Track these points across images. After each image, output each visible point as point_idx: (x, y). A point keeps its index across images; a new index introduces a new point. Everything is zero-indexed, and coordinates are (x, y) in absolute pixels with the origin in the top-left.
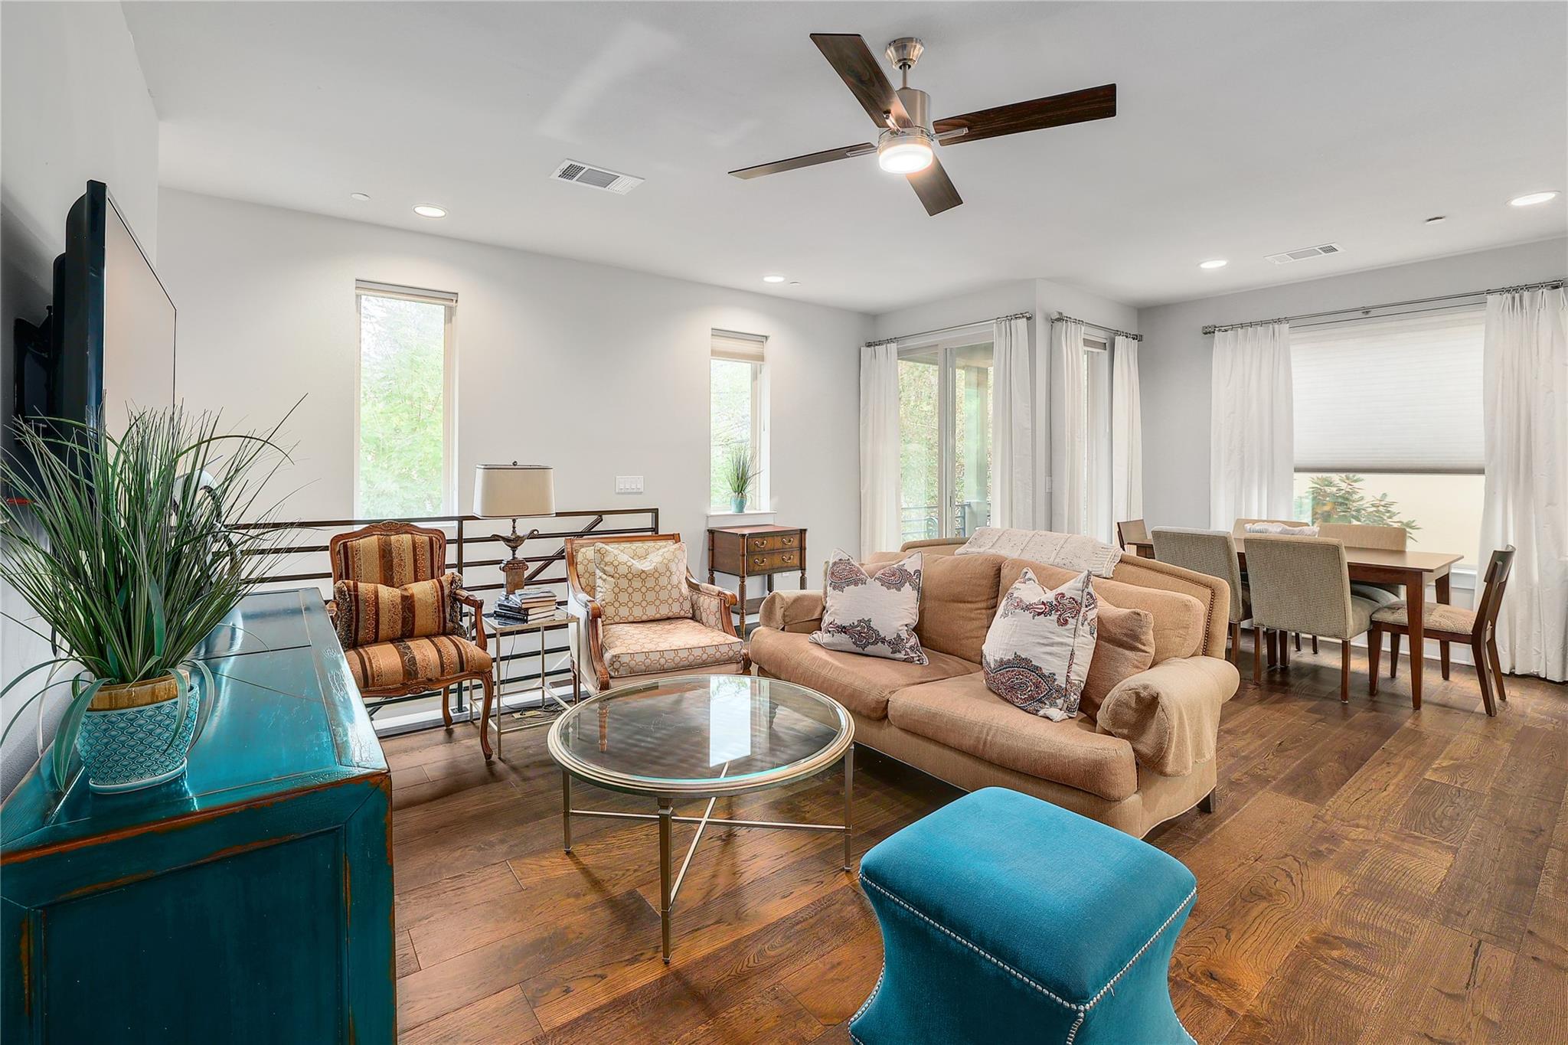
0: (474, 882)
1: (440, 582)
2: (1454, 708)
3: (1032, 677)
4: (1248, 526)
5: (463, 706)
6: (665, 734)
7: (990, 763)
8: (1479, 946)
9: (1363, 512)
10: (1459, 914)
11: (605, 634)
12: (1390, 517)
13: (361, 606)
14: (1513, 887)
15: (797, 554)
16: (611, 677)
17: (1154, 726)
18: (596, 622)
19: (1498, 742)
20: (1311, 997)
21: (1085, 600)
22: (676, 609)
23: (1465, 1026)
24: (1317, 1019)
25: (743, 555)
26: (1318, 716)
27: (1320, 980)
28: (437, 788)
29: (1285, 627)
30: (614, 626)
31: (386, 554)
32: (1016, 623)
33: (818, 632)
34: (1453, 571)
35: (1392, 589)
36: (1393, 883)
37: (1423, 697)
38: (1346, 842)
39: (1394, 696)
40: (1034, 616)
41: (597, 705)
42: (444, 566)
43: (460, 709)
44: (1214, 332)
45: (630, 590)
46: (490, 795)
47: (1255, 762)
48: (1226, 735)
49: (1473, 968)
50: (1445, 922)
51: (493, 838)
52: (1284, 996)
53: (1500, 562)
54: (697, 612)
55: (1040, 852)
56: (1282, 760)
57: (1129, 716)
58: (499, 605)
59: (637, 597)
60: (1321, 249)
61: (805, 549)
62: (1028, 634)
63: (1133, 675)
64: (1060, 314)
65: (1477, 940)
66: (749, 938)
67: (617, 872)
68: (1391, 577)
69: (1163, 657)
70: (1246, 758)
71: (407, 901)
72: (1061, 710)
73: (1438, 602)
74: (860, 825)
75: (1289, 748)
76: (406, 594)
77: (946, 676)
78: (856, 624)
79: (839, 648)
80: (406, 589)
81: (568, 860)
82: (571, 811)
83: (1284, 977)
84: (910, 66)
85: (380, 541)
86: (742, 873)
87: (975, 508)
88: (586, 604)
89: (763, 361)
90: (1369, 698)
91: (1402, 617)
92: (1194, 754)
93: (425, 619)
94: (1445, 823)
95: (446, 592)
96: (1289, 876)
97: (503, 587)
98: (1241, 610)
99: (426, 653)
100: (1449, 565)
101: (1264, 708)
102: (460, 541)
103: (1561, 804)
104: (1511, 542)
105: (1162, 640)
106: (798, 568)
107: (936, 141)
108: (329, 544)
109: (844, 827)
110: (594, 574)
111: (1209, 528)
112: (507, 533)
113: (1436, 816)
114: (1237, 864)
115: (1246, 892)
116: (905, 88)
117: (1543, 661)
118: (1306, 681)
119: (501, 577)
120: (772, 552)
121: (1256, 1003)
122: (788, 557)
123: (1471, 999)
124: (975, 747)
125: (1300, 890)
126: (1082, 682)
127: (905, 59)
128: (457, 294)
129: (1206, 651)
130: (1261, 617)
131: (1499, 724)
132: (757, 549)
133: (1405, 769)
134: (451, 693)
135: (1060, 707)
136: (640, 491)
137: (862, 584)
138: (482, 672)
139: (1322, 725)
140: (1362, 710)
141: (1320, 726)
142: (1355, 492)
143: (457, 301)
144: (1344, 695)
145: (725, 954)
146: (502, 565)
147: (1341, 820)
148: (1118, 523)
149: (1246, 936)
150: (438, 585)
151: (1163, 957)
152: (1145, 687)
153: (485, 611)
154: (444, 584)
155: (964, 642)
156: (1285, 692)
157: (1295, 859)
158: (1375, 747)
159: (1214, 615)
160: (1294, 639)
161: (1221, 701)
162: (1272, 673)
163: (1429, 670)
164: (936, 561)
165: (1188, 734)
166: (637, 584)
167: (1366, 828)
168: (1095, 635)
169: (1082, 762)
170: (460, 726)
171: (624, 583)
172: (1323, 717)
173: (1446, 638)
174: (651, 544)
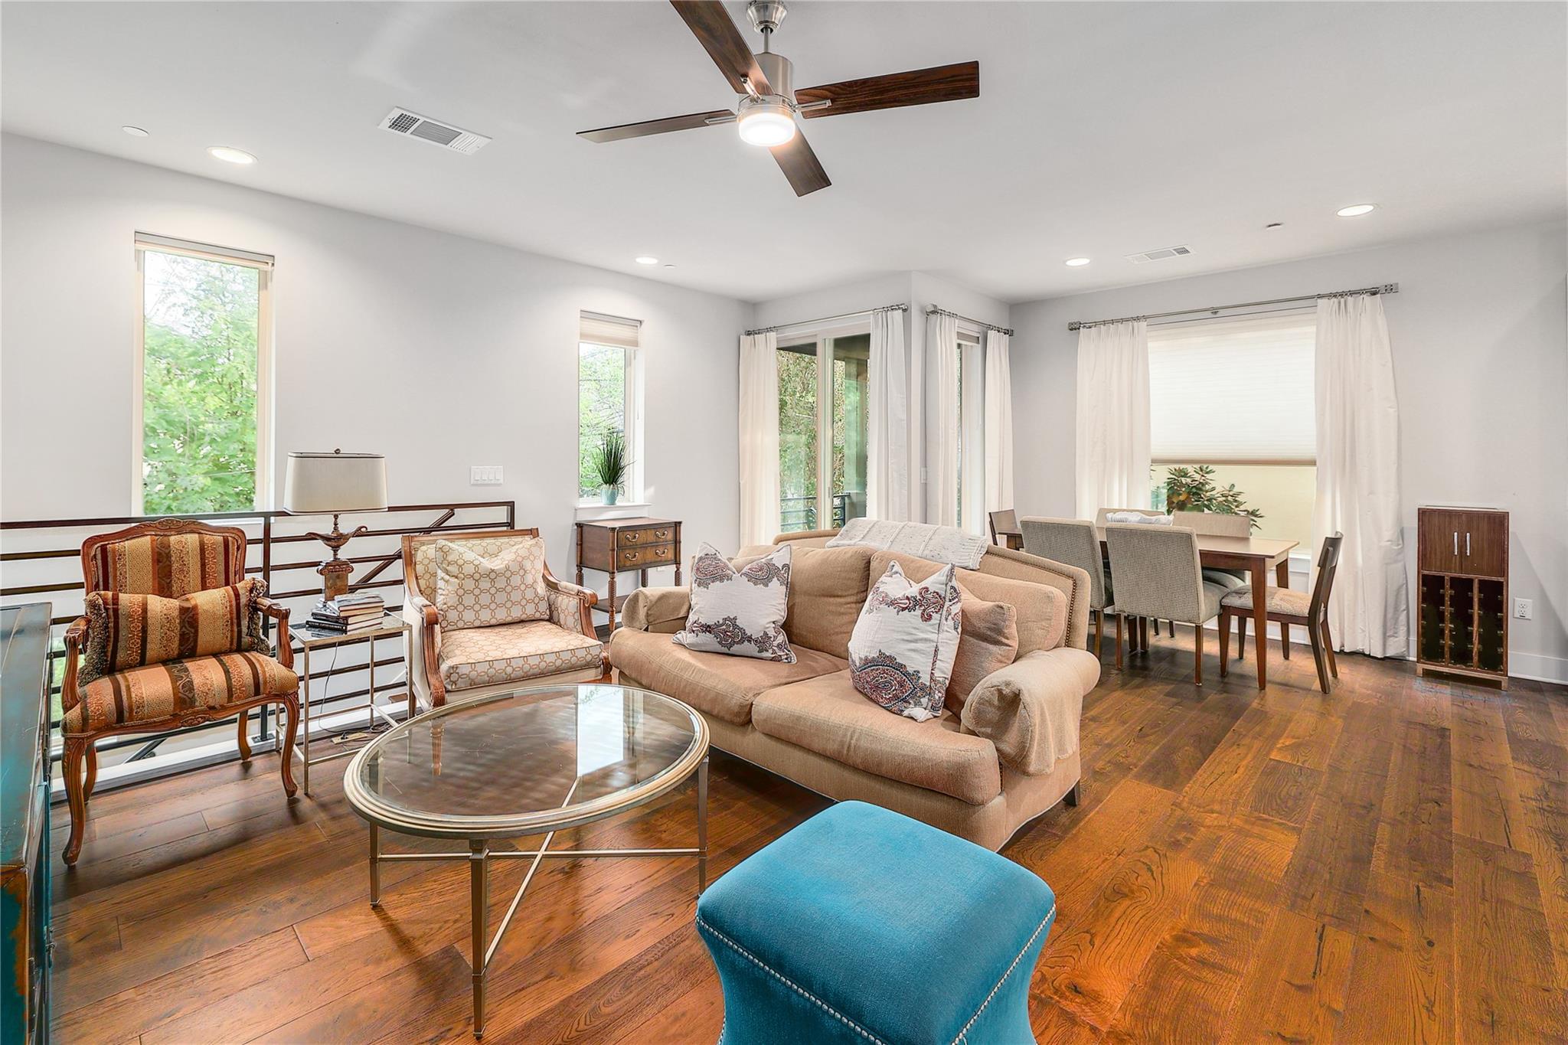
0: (245, 958)
1: (235, 590)
2: (1293, 687)
3: (896, 676)
4: (1110, 515)
5: (268, 733)
6: (491, 760)
7: (855, 768)
8: (1323, 931)
9: (1214, 501)
10: (1304, 898)
11: (444, 642)
12: (1237, 507)
13: (122, 622)
14: (1350, 865)
15: (671, 547)
16: (448, 691)
17: (1016, 724)
18: (433, 629)
19: (1333, 719)
20: (1172, 1004)
21: (948, 594)
22: (530, 611)
23: (1313, 1019)
24: (1177, 1028)
25: (613, 550)
26: (1174, 700)
27: (1180, 983)
28: (216, 838)
29: (1144, 614)
30: (457, 632)
31: (162, 559)
32: (880, 619)
33: (682, 632)
34: (1290, 556)
35: (1238, 573)
36: (1245, 870)
37: (1268, 677)
38: (1202, 829)
39: (1242, 677)
40: (898, 612)
41: (430, 723)
42: (243, 571)
43: (264, 736)
44: (1079, 329)
45: (477, 592)
46: (287, 841)
47: (1117, 750)
48: (1091, 723)
49: (1318, 955)
50: (1293, 907)
51: (280, 896)
52: (1146, 1004)
53: (1332, 545)
54: (555, 613)
55: (893, 878)
56: (1143, 747)
57: (992, 714)
58: (313, 614)
59: (485, 599)
60: (1175, 250)
61: (680, 542)
62: (893, 630)
63: (997, 670)
64: (935, 306)
65: (1321, 925)
66: (582, 993)
67: (432, 926)
68: (1237, 564)
69: (1026, 649)
70: (1109, 746)
71: (146, 995)
72: (925, 709)
73: (1279, 586)
74: (721, 842)
75: (1149, 733)
76: (186, 605)
77: (814, 674)
78: (721, 622)
79: (703, 649)
80: (187, 600)
81: (374, 917)
82: (380, 856)
83: (1146, 984)
84: (772, 31)
85: (155, 543)
86: (583, 912)
87: (854, 499)
88: (421, 609)
89: (637, 346)
90: (1220, 679)
91: (1248, 601)
92: (1057, 750)
93: (209, 634)
94: (1290, 803)
95: (244, 600)
96: (1150, 869)
97: (321, 593)
98: (1104, 598)
99: (208, 676)
100: (1287, 551)
101: (1126, 694)
102: (267, 540)
103: (1387, 777)
104: (1339, 529)
105: (1026, 633)
106: (673, 562)
107: (799, 113)
108: (80, 548)
109: (698, 850)
110: (434, 575)
111: (1075, 518)
112: (327, 529)
113: (1282, 797)
114: (1100, 861)
115: (1109, 891)
116: (766, 53)
117: (1367, 639)
118: (1164, 665)
119: (317, 580)
120: (645, 546)
121: (1119, 1016)
122: (662, 551)
123: (1318, 989)
124: (840, 752)
125: (1161, 884)
126: (947, 679)
127: (767, 22)
128: (273, 256)
129: (1069, 643)
130: (1122, 604)
131: (1332, 701)
132: (628, 543)
133: (1253, 750)
134: (249, 719)
135: (924, 706)
136: (499, 482)
137: (728, 580)
138: (286, 694)
139: (1179, 709)
140: (1215, 692)
141: (1177, 710)
142: (1207, 483)
143: (273, 264)
144: (1199, 678)
145: (552, 1018)
146: (320, 567)
147: (1197, 806)
148: (990, 513)
149: (1109, 940)
150: (232, 593)
151: (1021, 989)
152: (1008, 684)
153: (291, 621)
154: (241, 592)
155: (834, 638)
156: (1145, 677)
157: (1155, 851)
158: (1226, 730)
159: (1076, 606)
160: (1153, 623)
161: (1082, 693)
162: (1133, 657)
163: (1272, 650)
164: (807, 554)
165: (1050, 729)
166: (485, 584)
167: (1220, 813)
168: (960, 630)
169: (945, 764)
170: (261, 758)
171: (469, 584)
172: (1179, 700)
173: (1286, 620)
174: (505, 540)
